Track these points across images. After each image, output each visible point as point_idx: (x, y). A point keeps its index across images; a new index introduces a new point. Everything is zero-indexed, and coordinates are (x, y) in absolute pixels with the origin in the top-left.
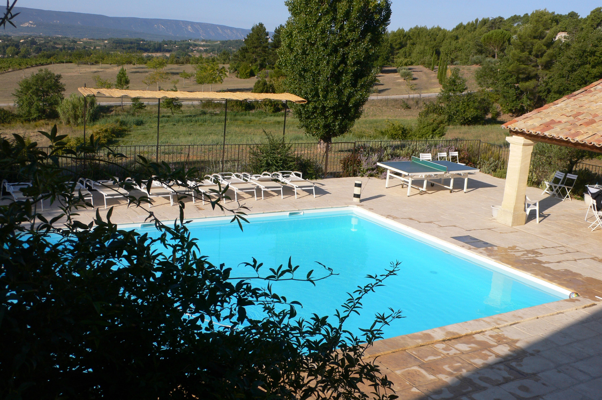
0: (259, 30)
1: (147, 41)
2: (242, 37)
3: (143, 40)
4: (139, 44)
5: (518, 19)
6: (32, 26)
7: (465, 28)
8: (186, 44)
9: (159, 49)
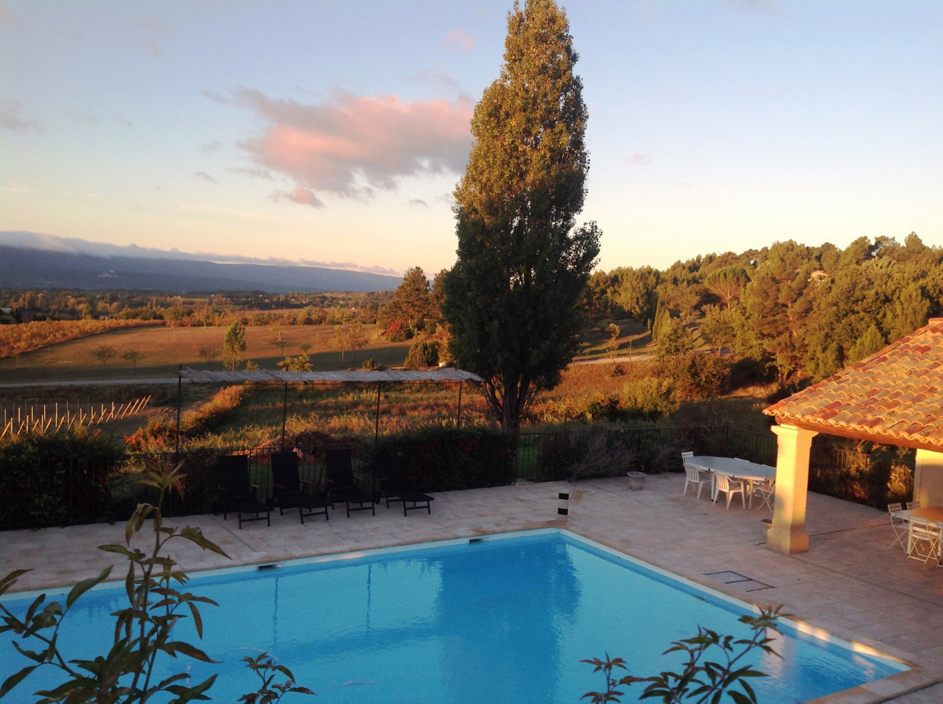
0: (416, 276)
1: (268, 294)
2: (394, 288)
3: (263, 293)
4: (258, 297)
5: (754, 254)
6: (114, 276)
7: (684, 267)
8: (320, 297)
9: (286, 304)
